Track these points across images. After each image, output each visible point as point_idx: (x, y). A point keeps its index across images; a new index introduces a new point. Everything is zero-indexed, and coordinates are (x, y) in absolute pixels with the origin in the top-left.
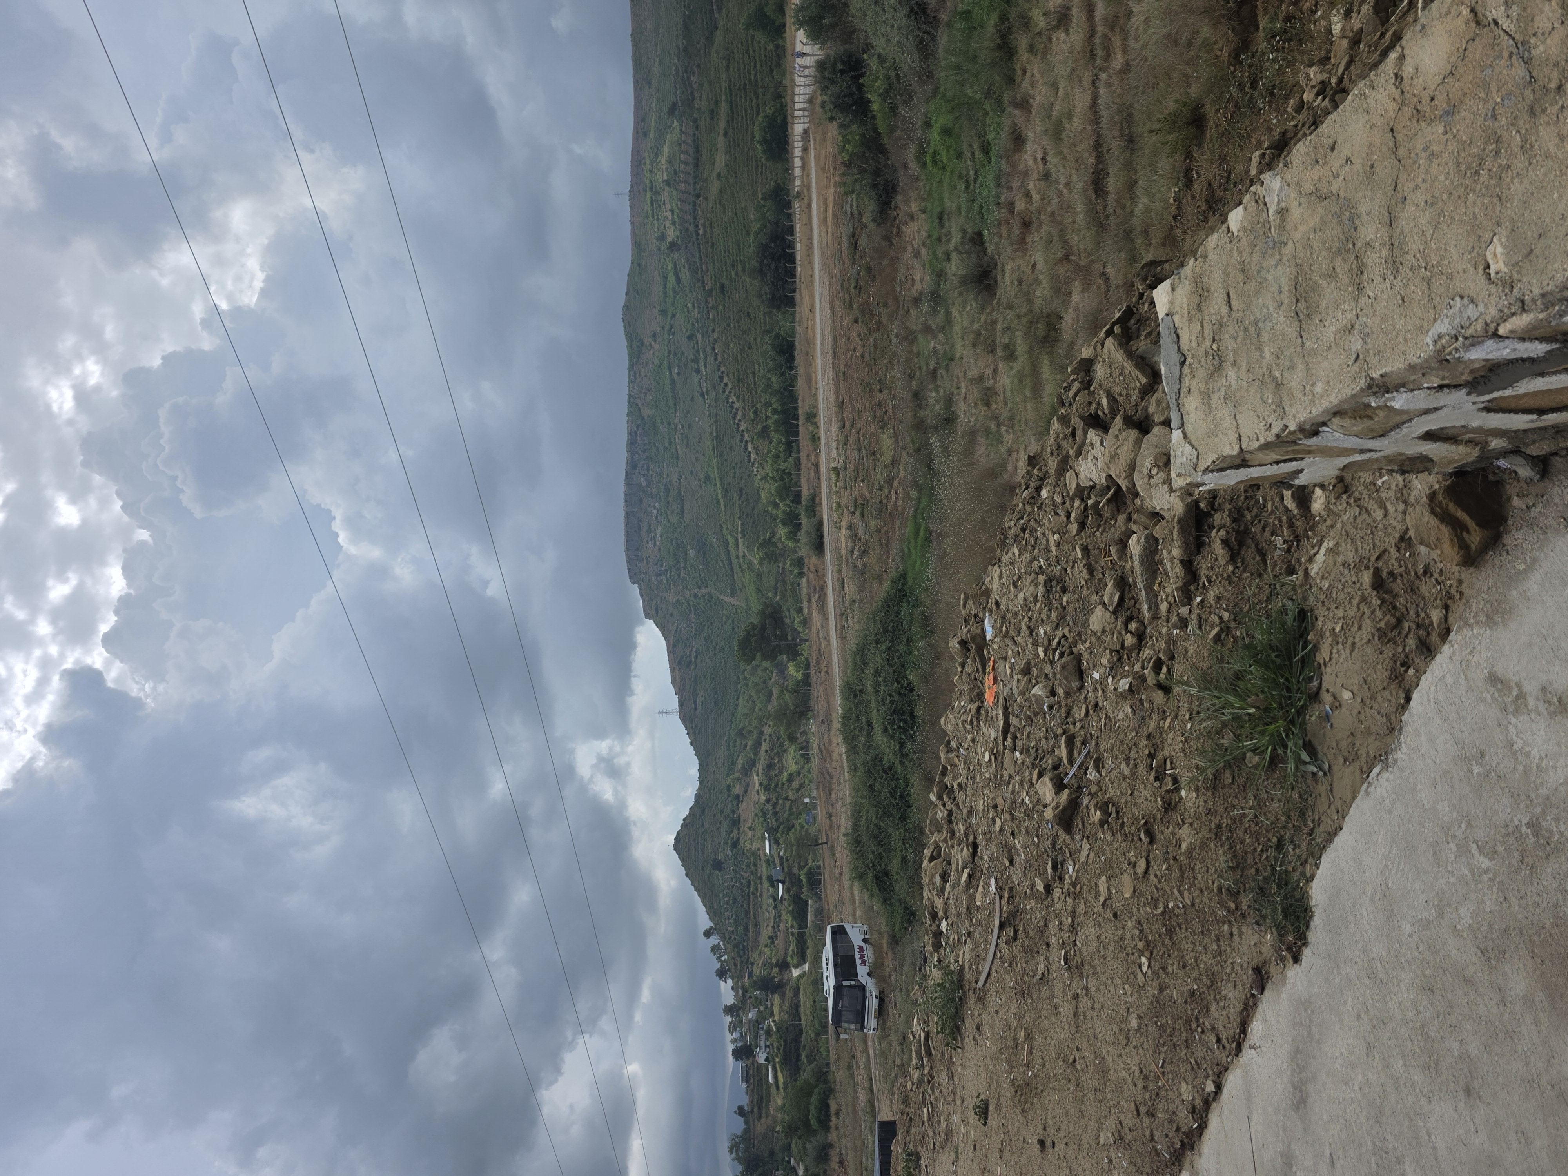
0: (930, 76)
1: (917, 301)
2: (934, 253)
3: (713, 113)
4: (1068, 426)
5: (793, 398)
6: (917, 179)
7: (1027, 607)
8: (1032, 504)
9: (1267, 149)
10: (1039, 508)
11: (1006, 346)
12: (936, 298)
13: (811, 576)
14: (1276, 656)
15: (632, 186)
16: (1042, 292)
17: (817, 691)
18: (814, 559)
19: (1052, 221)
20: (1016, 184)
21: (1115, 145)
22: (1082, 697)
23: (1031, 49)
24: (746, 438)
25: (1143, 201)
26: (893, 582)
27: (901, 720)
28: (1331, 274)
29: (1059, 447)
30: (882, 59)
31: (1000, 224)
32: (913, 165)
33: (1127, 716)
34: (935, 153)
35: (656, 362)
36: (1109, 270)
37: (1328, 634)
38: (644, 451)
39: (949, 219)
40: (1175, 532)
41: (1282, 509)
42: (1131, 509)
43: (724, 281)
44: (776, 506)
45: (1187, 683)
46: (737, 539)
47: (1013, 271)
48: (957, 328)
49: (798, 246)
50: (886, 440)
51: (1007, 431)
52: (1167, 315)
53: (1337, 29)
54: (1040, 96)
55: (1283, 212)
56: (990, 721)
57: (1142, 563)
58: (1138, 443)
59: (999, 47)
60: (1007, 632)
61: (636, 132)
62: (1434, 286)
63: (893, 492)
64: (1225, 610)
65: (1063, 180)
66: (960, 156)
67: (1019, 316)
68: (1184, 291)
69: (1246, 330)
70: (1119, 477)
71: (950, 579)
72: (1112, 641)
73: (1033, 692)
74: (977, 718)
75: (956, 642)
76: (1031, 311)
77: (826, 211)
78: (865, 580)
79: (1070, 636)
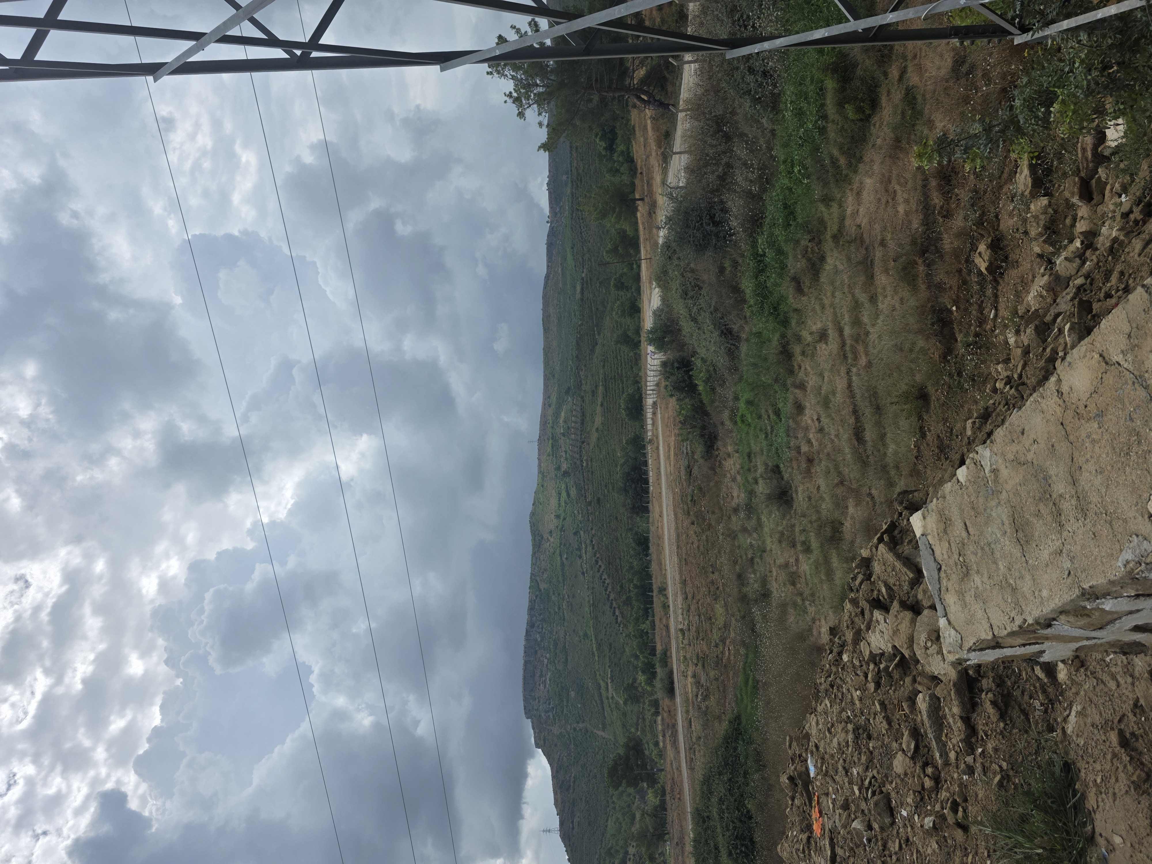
0: (737, 369)
1: (736, 510)
2: (746, 478)
3: (594, 393)
4: (858, 607)
5: (649, 576)
6: (731, 432)
7: (841, 750)
8: (837, 666)
9: (976, 418)
10: (843, 669)
11: (804, 543)
12: (750, 508)
13: (665, 715)
14: (1052, 802)
15: (540, 437)
16: (826, 506)
17: (672, 816)
18: (667, 701)
19: (828, 459)
20: (800, 435)
21: (867, 411)
22: (895, 832)
23: (803, 353)
24: (614, 605)
25: (892, 448)
26: (730, 722)
27: (742, 845)
28: (1038, 514)
29: (853, 622)
30: (704, 360)
31: (791, 460)
32: (728, 424)
33: (934, 851)
34: (742, 416)
35: (552, 550)
36: (873, 491)
37: (1091, 784)
38: (540, 615)
39: (755, 457)
40: (952, 693)
41: (1034, 678)
42: (914, 673)
43: (600, 496)
44: (637, 657)
45: (981, 823)
46: (607, 684)
47: (804, 491)
48: (766, 529)
49: (651, 474)
50: (719, 609)
51: (810, 604)
52: (923, 535)
53: (1012, 340)
54: (812, 381)
55: (995, 471)
56: (820, 850)
57: (929, 717)
58: (913, 622)
59: (782, 353)
60: (827, 771)
61: (544, 404)
62: (1116, 527)
63: (726, 649)
64: (1004, 760)
65: (833, 433)
66: (760, 417)
67: (811, 522)
68: (932, 520)
69: (982, 549)
70: (902, 647)
71: (776, 721)
72: (913, 782)
73: (853, 826)
74: (808, 847)
75: (785, 778)
76: (820, 519)
77: (669, 451)
78: (708, 720)
79: (879, 777)
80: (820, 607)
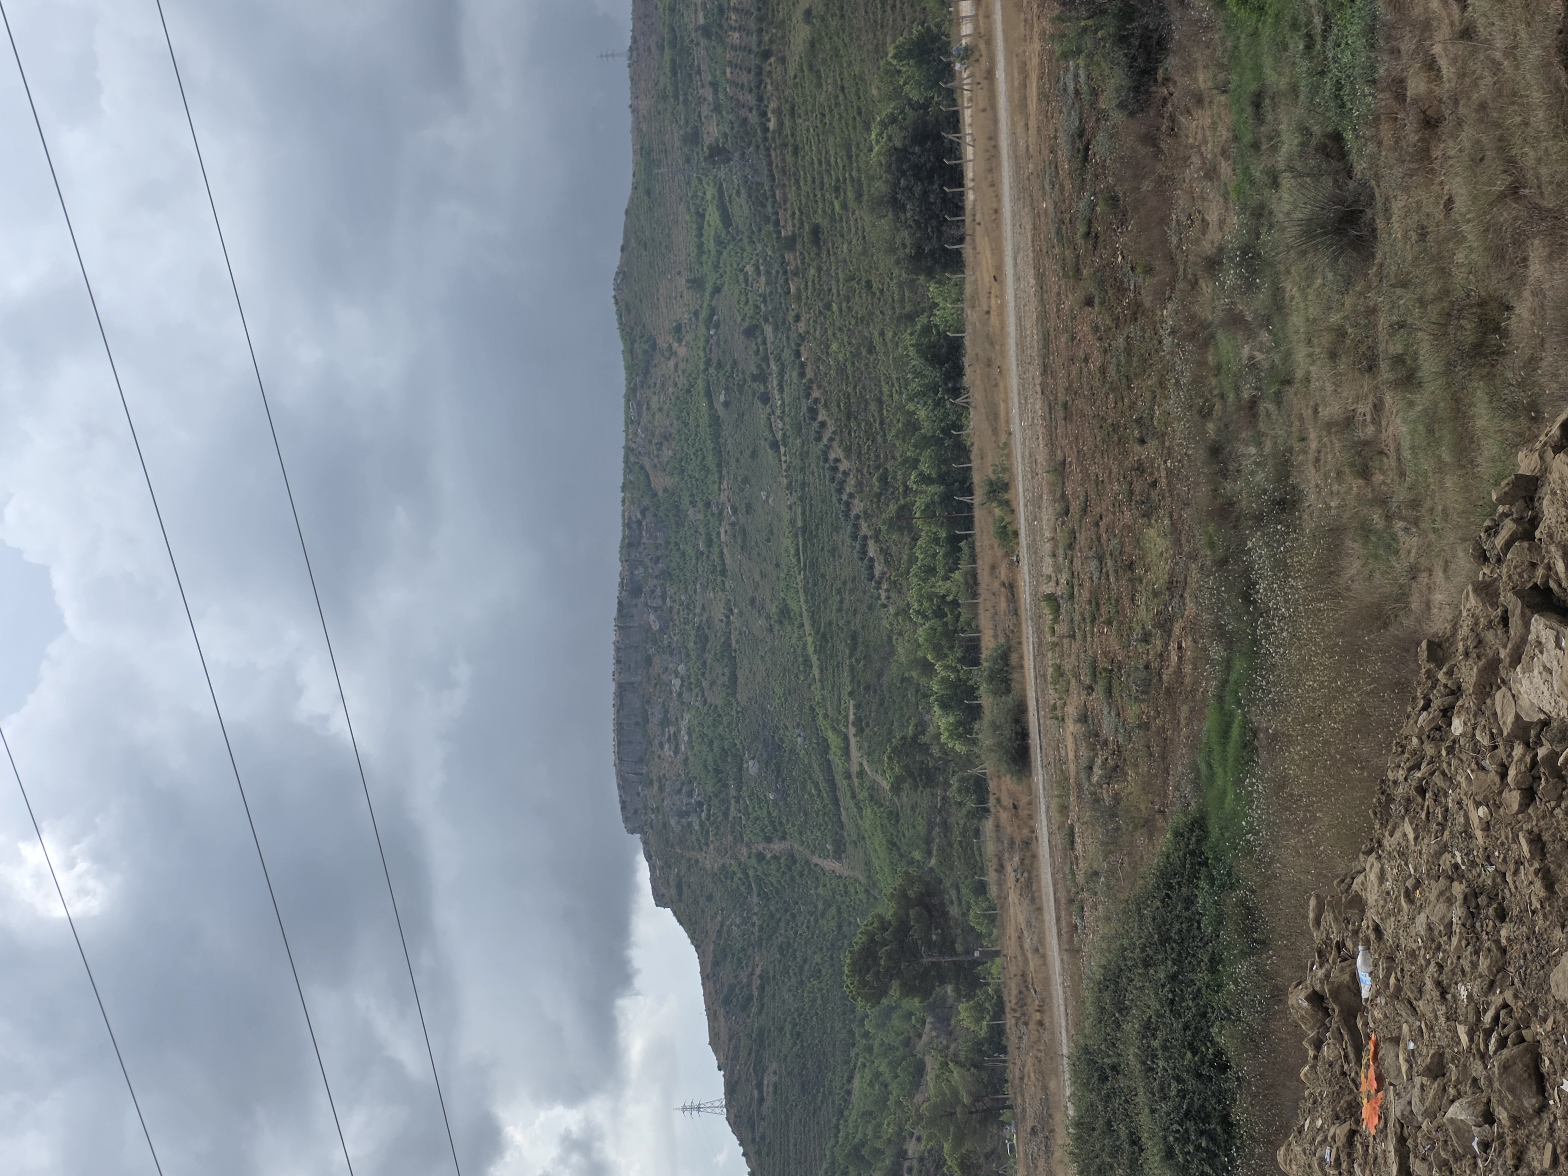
1: (1213, 264)
2: (1246, 170)
4: (1495, 605)
5: (962, 451)
6: (1209, 28)
7: (1433, 942)
8: (1436, 742)
10: (1450, 750)
11: (1398, 360)
12: (1252, 259)
13: (1004, 816)
15: (635, 40)
16: (1468, 257)
17: (1020, 1064)
18: (1009, 782)
19: (1481, 121)
20: (1407, 45)
22: (1544, 1128)
24: (865, 529)
26: (1178, 834)
27: (1202, 1133)
31: (1377, 119)
32: (1202, 5)
35: (682, 381)
38: (657, 560)
39: (1274, 107)
43: (819, 220)
44: (928, 668)
46: (846, 739)
47: (1407, 212)
48: (1296, 320)
49: (969, 152)
50: (1156, 540)
51: (1406, 529)
60: (1399, 989)
63: (1173, 646)
65: (1500, 43)
67: (1422, 302)
73: (1449, 1115)
74: (1349, 1155)
75: (1302, 996)
76: (1447, 293)
77: (1025, 86)
78: (1118, 829)
79: (1517, 1006)
80: (1432, 536)
